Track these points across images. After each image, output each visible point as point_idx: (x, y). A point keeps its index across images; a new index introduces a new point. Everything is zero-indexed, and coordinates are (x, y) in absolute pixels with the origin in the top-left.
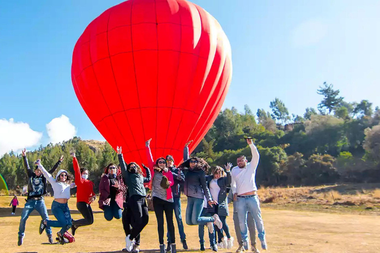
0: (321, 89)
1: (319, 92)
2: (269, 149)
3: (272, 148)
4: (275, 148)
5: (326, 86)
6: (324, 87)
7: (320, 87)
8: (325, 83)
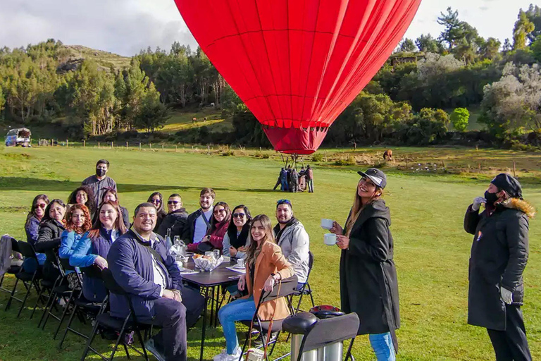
0: (442, 17)
1: (440, 21)
2: (373, 96)
3: (377, 96)
4: (381, 95)
5: (450, 13)
6: (447, 14)
7: (442, 14)
8: (449, 9)
